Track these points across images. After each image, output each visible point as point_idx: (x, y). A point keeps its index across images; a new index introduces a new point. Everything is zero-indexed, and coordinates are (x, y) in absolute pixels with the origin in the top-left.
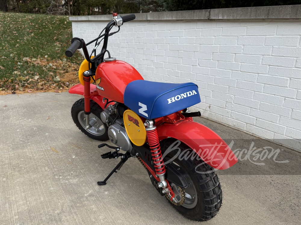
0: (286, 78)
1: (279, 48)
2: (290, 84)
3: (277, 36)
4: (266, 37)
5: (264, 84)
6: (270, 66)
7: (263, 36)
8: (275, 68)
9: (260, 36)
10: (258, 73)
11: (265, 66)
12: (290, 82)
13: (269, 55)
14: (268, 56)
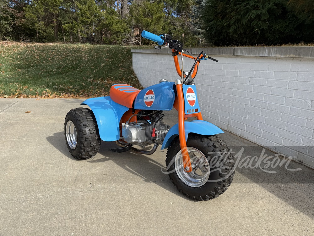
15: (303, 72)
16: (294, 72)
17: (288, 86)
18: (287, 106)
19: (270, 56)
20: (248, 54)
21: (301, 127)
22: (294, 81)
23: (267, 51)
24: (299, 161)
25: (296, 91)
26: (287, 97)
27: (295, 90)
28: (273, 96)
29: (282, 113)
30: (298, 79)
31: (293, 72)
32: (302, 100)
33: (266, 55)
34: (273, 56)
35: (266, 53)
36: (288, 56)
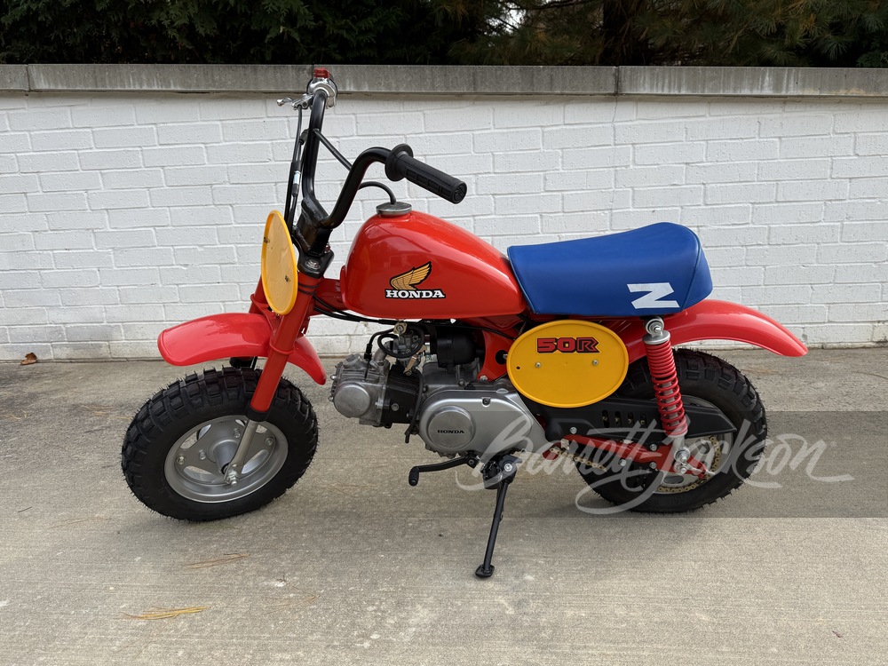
0: (532, 216)
1: (507, 156)
2: (542, 225)
3: (496, 131)
4: (474, 133)
5: (492, 236)
6: (497, 197)
7: (466, 133)
8: (507, 198)
9: (460, 133)
10: (474, 216)
11: (485, 196)
12: (542, 222)
13: (489, 173)
14: (487, 175)
15: (871, 134)
16: (846, 136)
17: (829, 171)
18: (832, 224)
19: (783, 93)
20: (687, 89)
21: (875, 263)
22: (848, 158)
23: (767, 78)
24: (877, 342)
25: (853, 180)
26: (830, 200)
27: (850, 179)
28: (781, 204)
29: (818, 244)
30: (858, 152)
31: (842, 136)
32: (873, 201)
33: (767, 92)
34: (792, 92)
35: (766, 84)
36: (842, 93)
